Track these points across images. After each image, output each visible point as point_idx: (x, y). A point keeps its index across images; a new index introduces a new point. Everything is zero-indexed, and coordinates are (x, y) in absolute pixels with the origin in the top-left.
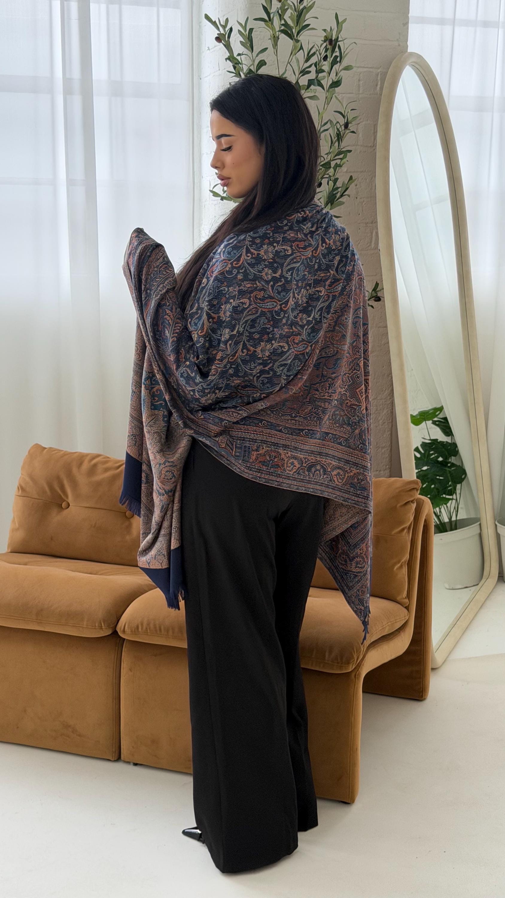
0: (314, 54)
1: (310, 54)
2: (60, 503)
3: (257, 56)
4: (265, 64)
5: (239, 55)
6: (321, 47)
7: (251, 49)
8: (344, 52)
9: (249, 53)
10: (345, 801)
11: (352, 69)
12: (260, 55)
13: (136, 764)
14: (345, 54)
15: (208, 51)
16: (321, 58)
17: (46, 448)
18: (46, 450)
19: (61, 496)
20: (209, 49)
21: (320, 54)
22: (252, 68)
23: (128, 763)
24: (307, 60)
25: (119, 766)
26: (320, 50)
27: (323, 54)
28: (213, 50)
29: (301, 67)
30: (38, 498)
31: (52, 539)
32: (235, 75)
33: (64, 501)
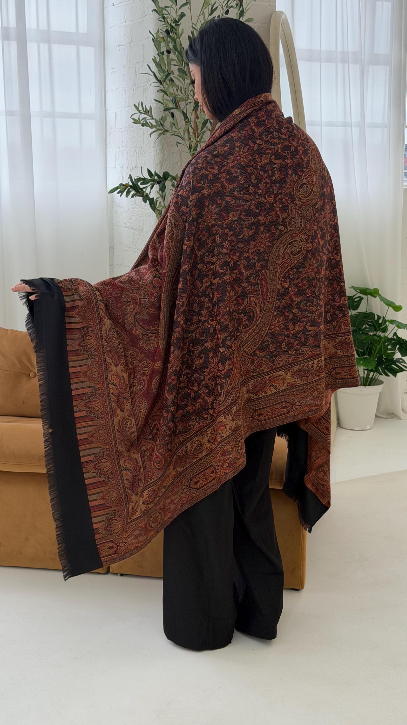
0: (216, 8)
1: (213, 9)
2: (29, 374)
3: (180, 8)
4: (185, 15)
5: (166, 7)
6: (223, 3)
7: (175, 3)
8: (246, 7)
9: (174, 6)
10: (296, 588)
11: (253, 20)
12: (183, 8)
13: (122, 575)
14: (247, 8)
15: (113, 6)
16: (223, 12)
17: (8, 330)
18: (9, 331)
19: (28, 367)
20: (113, 5)
21: (223, 9)
22: (176, 19)
23: (116, 574)
24: (210, 14)
25: (109, 577)
26: (222, 5)
27: (225, 10)
28: (118, 6)
29: (206, 19)
30: (9, 369)
31: (24, 402)
32: (164, 23)
33: (32, 371)
